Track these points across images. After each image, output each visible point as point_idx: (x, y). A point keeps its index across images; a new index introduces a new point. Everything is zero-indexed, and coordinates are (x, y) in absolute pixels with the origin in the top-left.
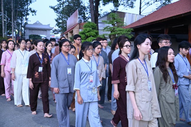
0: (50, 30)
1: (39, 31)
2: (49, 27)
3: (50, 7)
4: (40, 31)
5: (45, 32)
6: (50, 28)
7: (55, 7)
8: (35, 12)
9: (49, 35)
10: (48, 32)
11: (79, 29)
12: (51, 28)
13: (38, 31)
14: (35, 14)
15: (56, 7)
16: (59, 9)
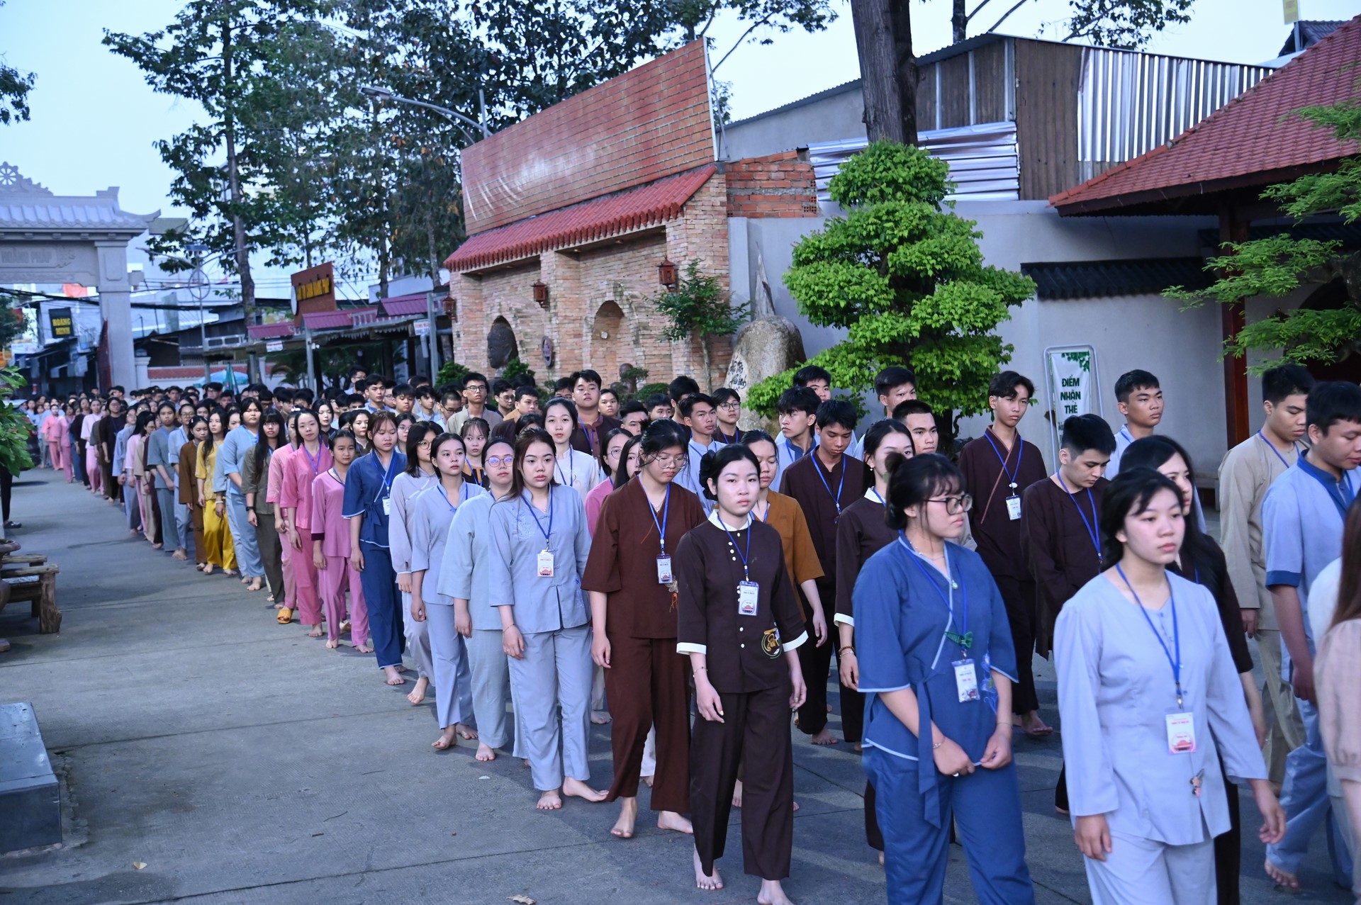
0: (121, 235)
1: (29, 251)
2: (116, 211)
3: (107, 41)
4: (38, 250)
5: (80, 253)
6: (120, 220)
7: (153, 38)
8: (21, 89)
9: (123, 285)
10: (105, 252)
11: (729, 215)
12: (132, 223)
13: (21, 250)
14: (18, 105)
15: (165, 45)
16: (193, 56)
